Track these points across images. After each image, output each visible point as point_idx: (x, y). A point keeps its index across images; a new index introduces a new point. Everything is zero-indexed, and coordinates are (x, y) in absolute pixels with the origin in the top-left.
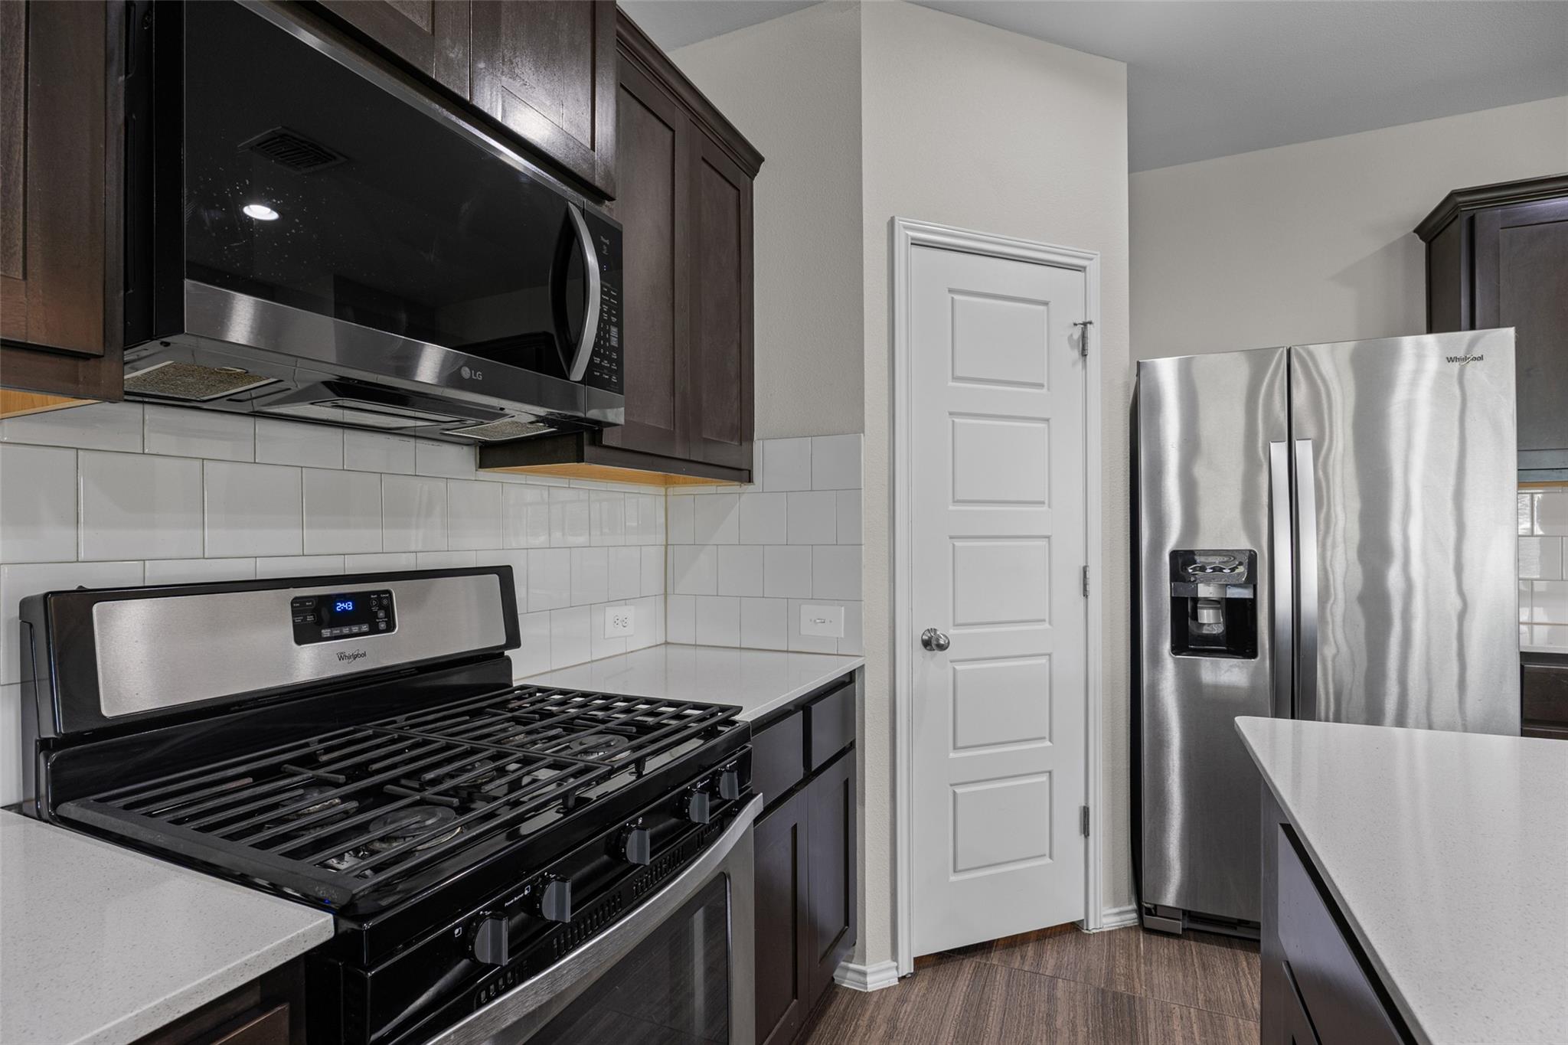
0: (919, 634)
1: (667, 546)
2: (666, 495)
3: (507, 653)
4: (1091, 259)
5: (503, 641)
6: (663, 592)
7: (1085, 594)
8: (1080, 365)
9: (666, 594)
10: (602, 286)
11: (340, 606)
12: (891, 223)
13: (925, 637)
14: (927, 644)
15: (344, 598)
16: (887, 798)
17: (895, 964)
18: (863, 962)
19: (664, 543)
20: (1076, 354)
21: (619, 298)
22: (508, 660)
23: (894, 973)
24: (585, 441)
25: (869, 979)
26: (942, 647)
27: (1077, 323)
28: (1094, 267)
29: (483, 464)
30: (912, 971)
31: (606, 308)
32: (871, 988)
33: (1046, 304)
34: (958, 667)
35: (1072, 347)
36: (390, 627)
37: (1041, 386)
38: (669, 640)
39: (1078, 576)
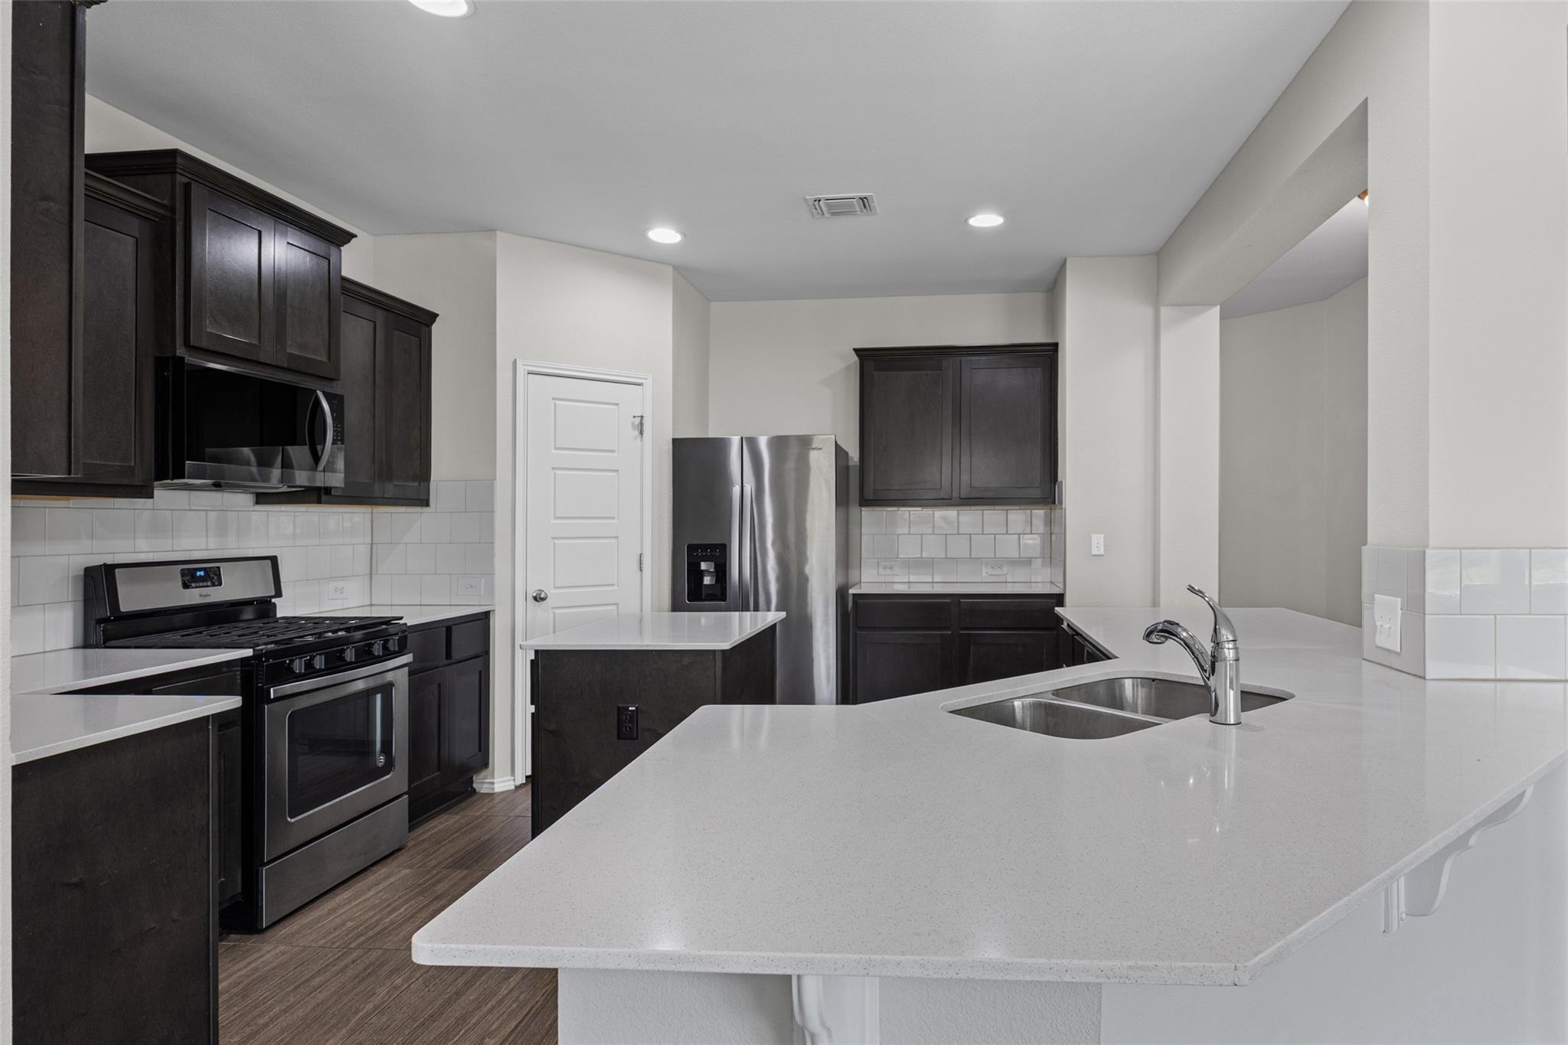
0: (532, 593)
1: (372, 544)
2: (372, 513)
3: (273, 600)
4: (646, 379)
5: (273, 593)
6: (369, 572)
7: (641, 570)
8: (639, 440)
9: (371, 574)
10: (333, 424)
11: (198, 574)
12: (515, 362)
13: (535, 594)
14: (535, 599)
15: (200, 569)
16: (509, 685)
17: (513, 778)
18: (493, 778)
19: (370, 542)
20: (637, 433)
21: (342, 427)
22: (274, 604)
23: (512, 782)
24: (322, 493)
25: (496, 786)
26: (543, 599)
27: (636, 415)
28: (648, 383)
29: (257, 502)
30: (524, 782)
31: (335, 434)
32: (496, 790)
33: (617, 404)
34: (557, 611)
35: (634, 429)
36: (220, 584)
37: (614, 451)
38: (373, 603)
39: (637, 559)
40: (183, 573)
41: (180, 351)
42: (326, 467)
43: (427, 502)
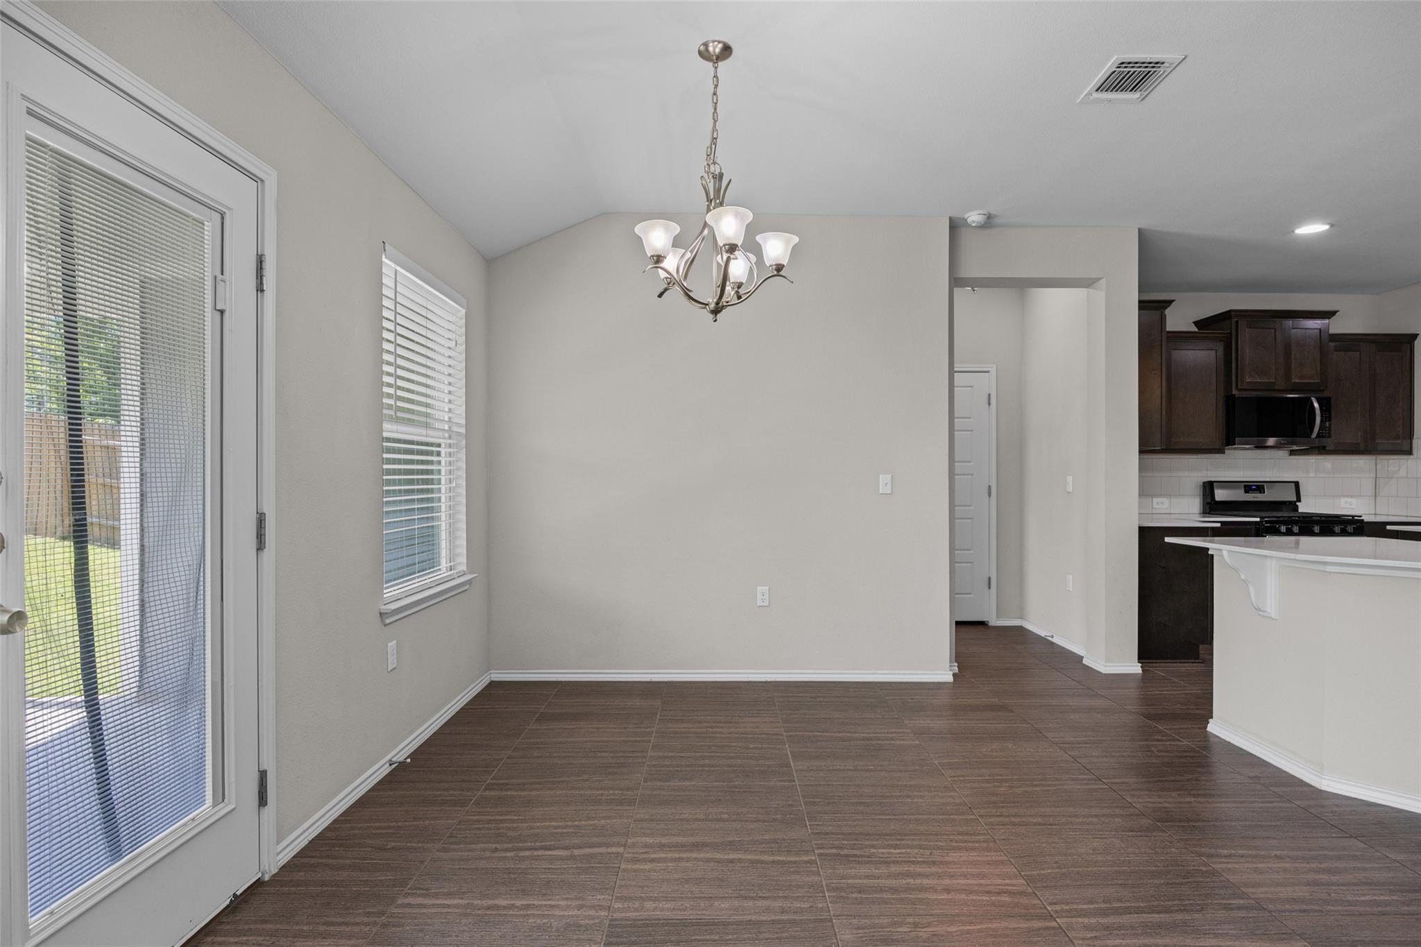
1: (1376, 478)
2: (1376, 460)
3: (1297, 503)
5: (1296, 499)
9: (1375, 496)
10: (1322, 413)
11: (1252, 487)
21: (1330, 414)
24: (1322, 449)
31: (1323, 418)
36: (1265, 493)
38: (1377, 513)
40: (1245, 486)
41: (1234, 392)
42: (1318, 436)
43: (1410, 452)
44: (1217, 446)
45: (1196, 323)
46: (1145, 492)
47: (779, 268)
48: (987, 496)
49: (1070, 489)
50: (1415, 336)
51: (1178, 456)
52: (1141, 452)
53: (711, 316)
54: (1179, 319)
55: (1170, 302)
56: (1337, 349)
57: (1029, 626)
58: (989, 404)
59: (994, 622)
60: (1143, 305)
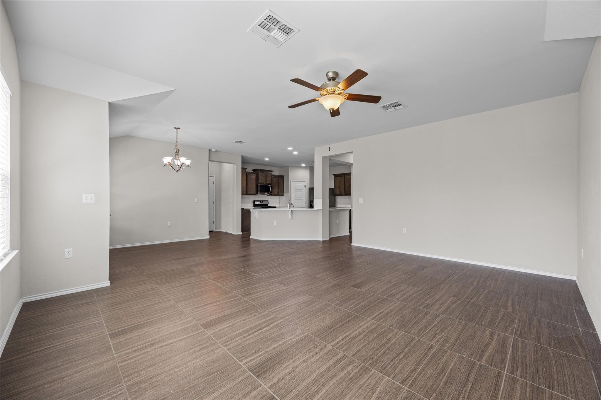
8: (305, 188)
28: (306, 181)
40: (260, 201)
41: (258, 184)
42: (271, 192)
43: (283, 196)
44: (255, 194)
45: (253, 170)
46: (242, 202)
47: (188, 165)
48: (213, 204)
49: (230, 202)
50: (284, 176)
51: (249, 196)
52: (242, 195)
53: (176, 172)
54: (249, 169)
55: (247, 168)
56: (274, 177)
57: (222, 231)
58: (213, 184)
59: (214, 230)
60: (242, 168)
